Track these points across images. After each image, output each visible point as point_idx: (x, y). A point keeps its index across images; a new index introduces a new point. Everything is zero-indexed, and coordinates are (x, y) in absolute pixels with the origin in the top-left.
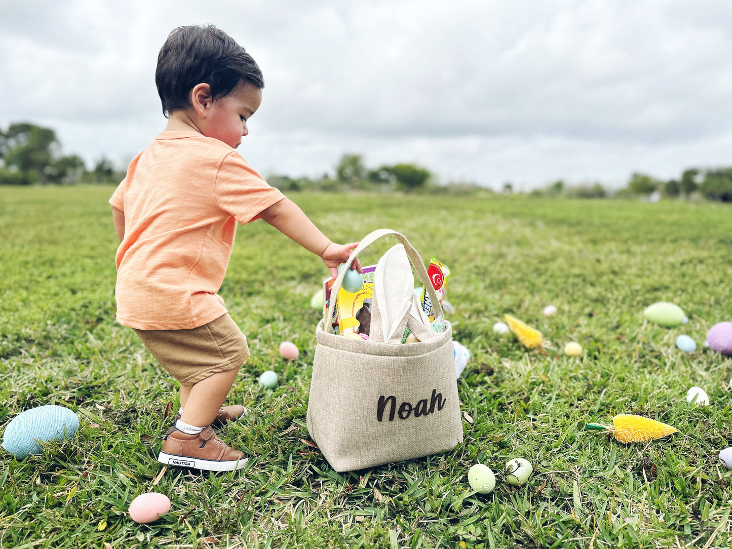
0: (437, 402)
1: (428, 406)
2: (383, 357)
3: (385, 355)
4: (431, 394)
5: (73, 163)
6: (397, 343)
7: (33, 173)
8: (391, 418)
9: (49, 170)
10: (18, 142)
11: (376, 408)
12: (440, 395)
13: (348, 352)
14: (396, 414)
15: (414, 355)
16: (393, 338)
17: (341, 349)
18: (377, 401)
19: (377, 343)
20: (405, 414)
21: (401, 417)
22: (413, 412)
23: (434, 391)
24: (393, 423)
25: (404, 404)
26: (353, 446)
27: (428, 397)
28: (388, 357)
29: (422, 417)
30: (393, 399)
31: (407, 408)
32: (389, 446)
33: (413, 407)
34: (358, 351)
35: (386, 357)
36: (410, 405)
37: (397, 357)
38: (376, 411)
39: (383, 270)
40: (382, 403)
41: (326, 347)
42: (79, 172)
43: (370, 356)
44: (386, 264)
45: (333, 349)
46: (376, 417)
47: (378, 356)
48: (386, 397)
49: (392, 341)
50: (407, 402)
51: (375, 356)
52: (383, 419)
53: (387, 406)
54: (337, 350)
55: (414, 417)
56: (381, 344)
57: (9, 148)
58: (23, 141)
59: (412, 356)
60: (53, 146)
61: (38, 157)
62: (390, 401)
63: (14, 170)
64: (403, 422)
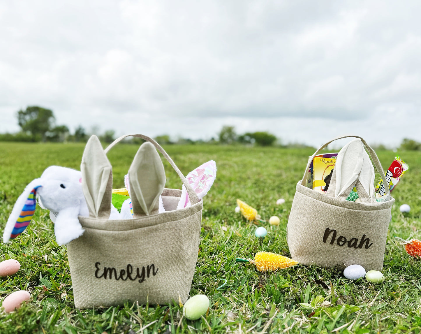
0: (365, 243)
1: (358, 244)
2: (333, 206)
3: (334, 205)
4: (362, 237)
5: (63, 129)
6: (343, 199)
7: (39, 135)
8: (332, 243)
9: (48, 134)
10: (31, 117)
11: (324, 234)
12: (368, 240)
13: (313, 199)
14: (336, 242)
15: (353, 209)
16: (341, 196)
17: (309, 196)
18: (324, 230)
19: (331, 197)
20: (341, 243)
21: (338, 244)
22: (347, 244)
23: (364, 236)
24: (333, 246)
25: (341, 237)
26: (306, 252)
27: (360, 238)
28: (336, 207)
29: (352, 248)
30: (335, 232)
31: (343, 240)
32: (328, 259)
33: (347, 240)
34: (318, 198)
35: (334, 206)
36: (345, 239)
37: (341, 208)
38: (323, 236)
39: (344, 153)
40: (327, 232)
41: (300, 193)
42: (66, 135)
43: (325, 203)
44: (346, 150)
45: (304, 195)
46: (322, 239)
47: (329, 205)
48: (331, 229)
49: (341, 197)
50: (344, 236)
51: (328, 204)
52: (327, 242)
53: (330, 235)
54: (306, 196)
55: (347, 247)
56: (333, 197)
57: (26, 121)
58: (34, 116)
59: (351, 209)
60: (51, 120)
61: (42, 126)
62: (333, 232)
63: (29, 134)
64: (339, 247)
